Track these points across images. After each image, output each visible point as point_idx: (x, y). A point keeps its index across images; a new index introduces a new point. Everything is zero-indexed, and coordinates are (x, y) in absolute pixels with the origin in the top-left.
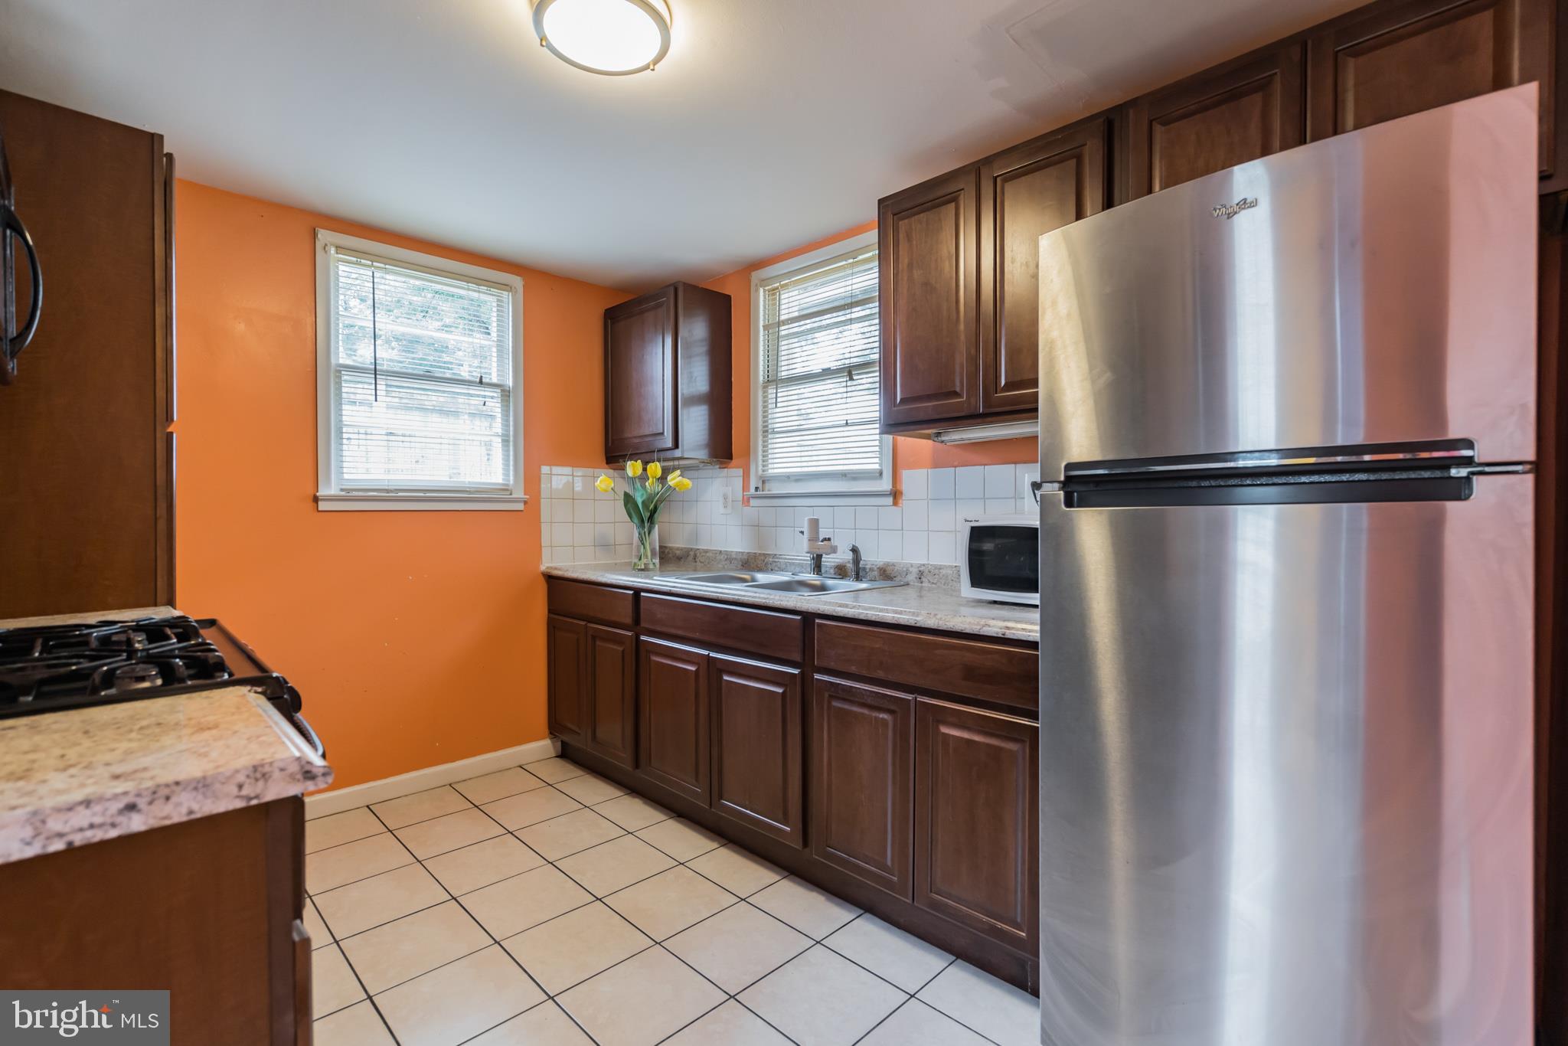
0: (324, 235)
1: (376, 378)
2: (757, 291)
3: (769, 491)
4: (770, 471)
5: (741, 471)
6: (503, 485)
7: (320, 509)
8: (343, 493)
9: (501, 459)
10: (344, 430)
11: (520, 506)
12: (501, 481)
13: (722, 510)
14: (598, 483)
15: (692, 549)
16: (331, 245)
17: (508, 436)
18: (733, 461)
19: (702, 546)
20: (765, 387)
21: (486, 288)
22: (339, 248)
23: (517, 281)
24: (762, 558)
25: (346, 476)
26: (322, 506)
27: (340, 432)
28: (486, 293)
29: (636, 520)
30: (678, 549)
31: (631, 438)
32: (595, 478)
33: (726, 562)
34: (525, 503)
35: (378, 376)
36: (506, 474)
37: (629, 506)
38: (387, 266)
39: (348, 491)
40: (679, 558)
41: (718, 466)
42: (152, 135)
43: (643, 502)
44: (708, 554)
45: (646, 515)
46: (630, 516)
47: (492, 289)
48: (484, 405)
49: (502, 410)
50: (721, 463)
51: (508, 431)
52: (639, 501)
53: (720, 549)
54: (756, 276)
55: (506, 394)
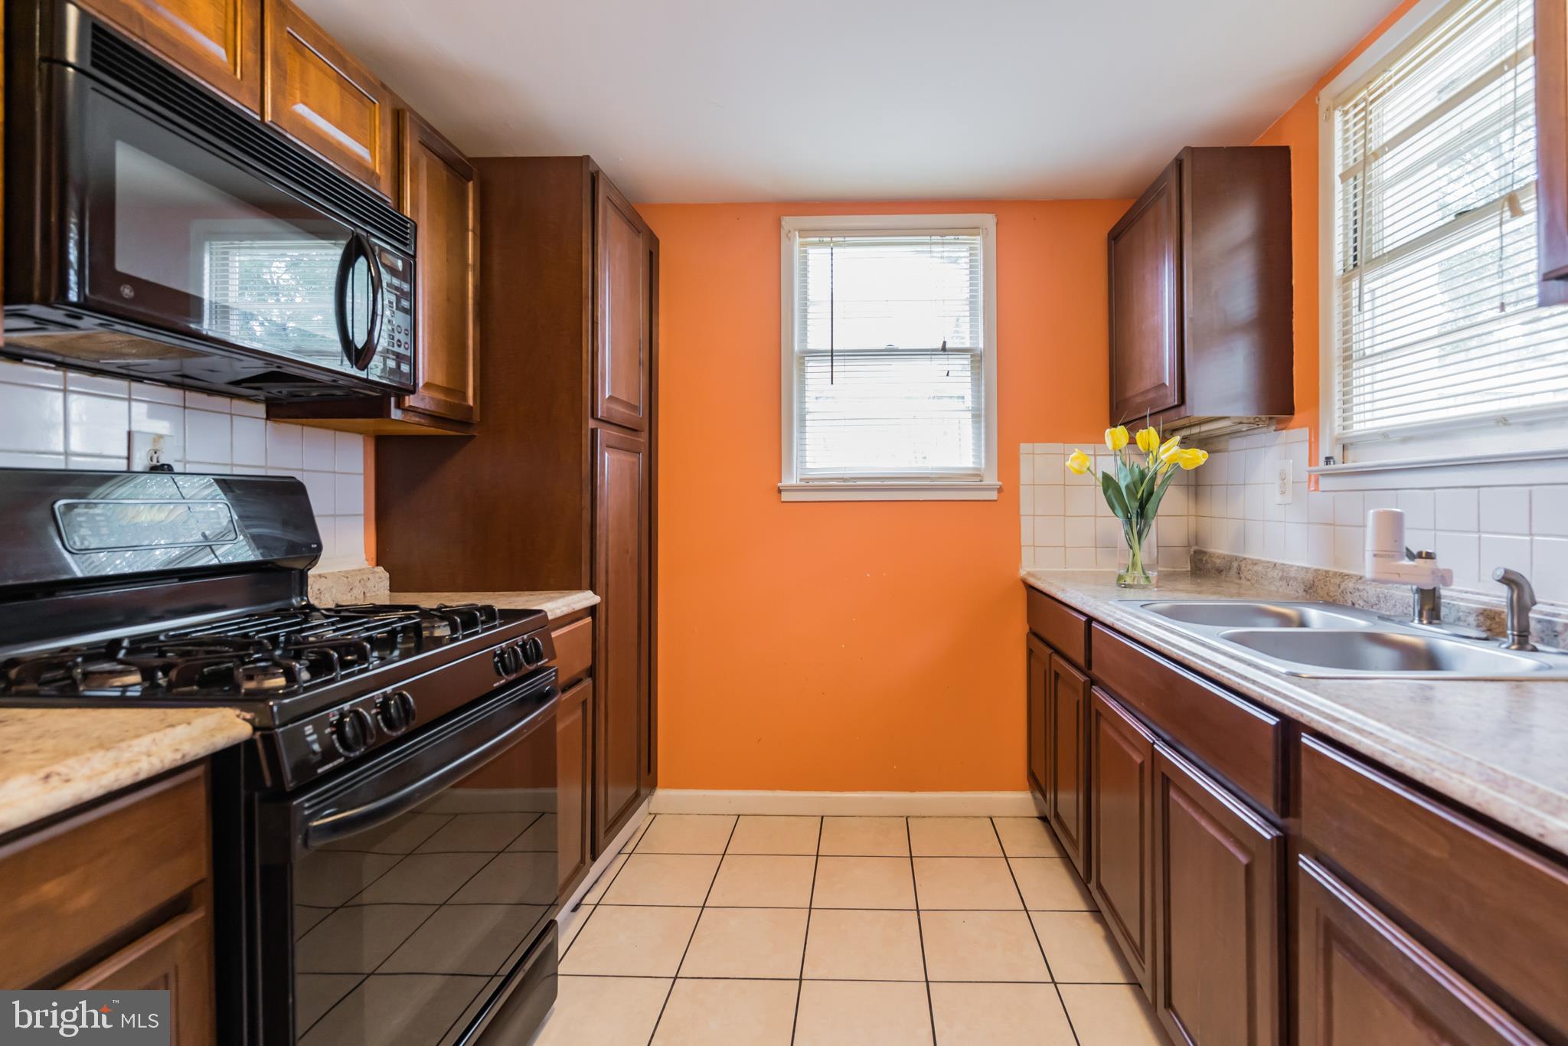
0: (788, 222)
1: (832, 360)
2: (1329, 119)
3: (1354, 462)
4: (1356, 427)
5: (1306, 430)
6: (974, 469)
7: (783, 500)
8: (803, 483)
9: (971, 438)
10: (807, 417)
11: (993, 495)
12: (971, 465)
13: (1278, 499)
14: (1068, 463)
15: (1236, 558)
16: (795, 230)
17: (979, 409)
18: (1295, 416)
19: (1252, 555)
20: (1346, 280)
21: (953, 237)
22: (804, 232)
23: (989, 220)
24: (1337, 581)
25: (808, 465)
26: (785, 496)
27: (803, 420)
28: (955, 243)
29: (1120, 512)
30: (1218, 557)
31: (1133, 396)
32: (1066, 456)
33: (1281, 583)
34: (1000, 490)
35: (834, 358)
36: (977, 456)
37: (1110, 492)
38: (847, 239)
39: (807, 480)
40: (1220, 571)
41: (1273, 428)
42: (581, 158)
43: (1127, 487)
44: (1256, 568)
45: (1134, 506)
46: (1113, 508)
47: (960, 237)
48: (948, 375)
49: (972, 379)
50: (1279, 422)
51: (979, 404)
52: (1123, 485)
53: (1275, 561)
54: (1325, 96)
55: (976, 359)
